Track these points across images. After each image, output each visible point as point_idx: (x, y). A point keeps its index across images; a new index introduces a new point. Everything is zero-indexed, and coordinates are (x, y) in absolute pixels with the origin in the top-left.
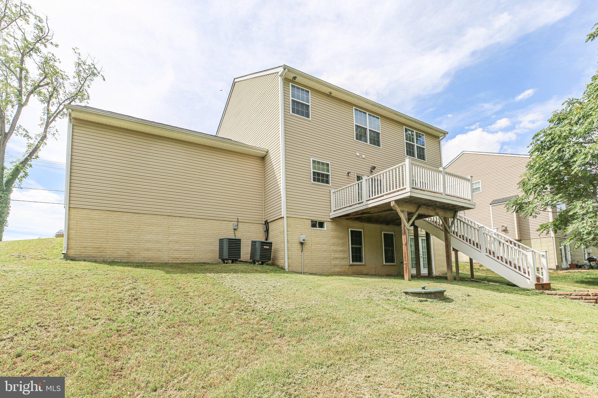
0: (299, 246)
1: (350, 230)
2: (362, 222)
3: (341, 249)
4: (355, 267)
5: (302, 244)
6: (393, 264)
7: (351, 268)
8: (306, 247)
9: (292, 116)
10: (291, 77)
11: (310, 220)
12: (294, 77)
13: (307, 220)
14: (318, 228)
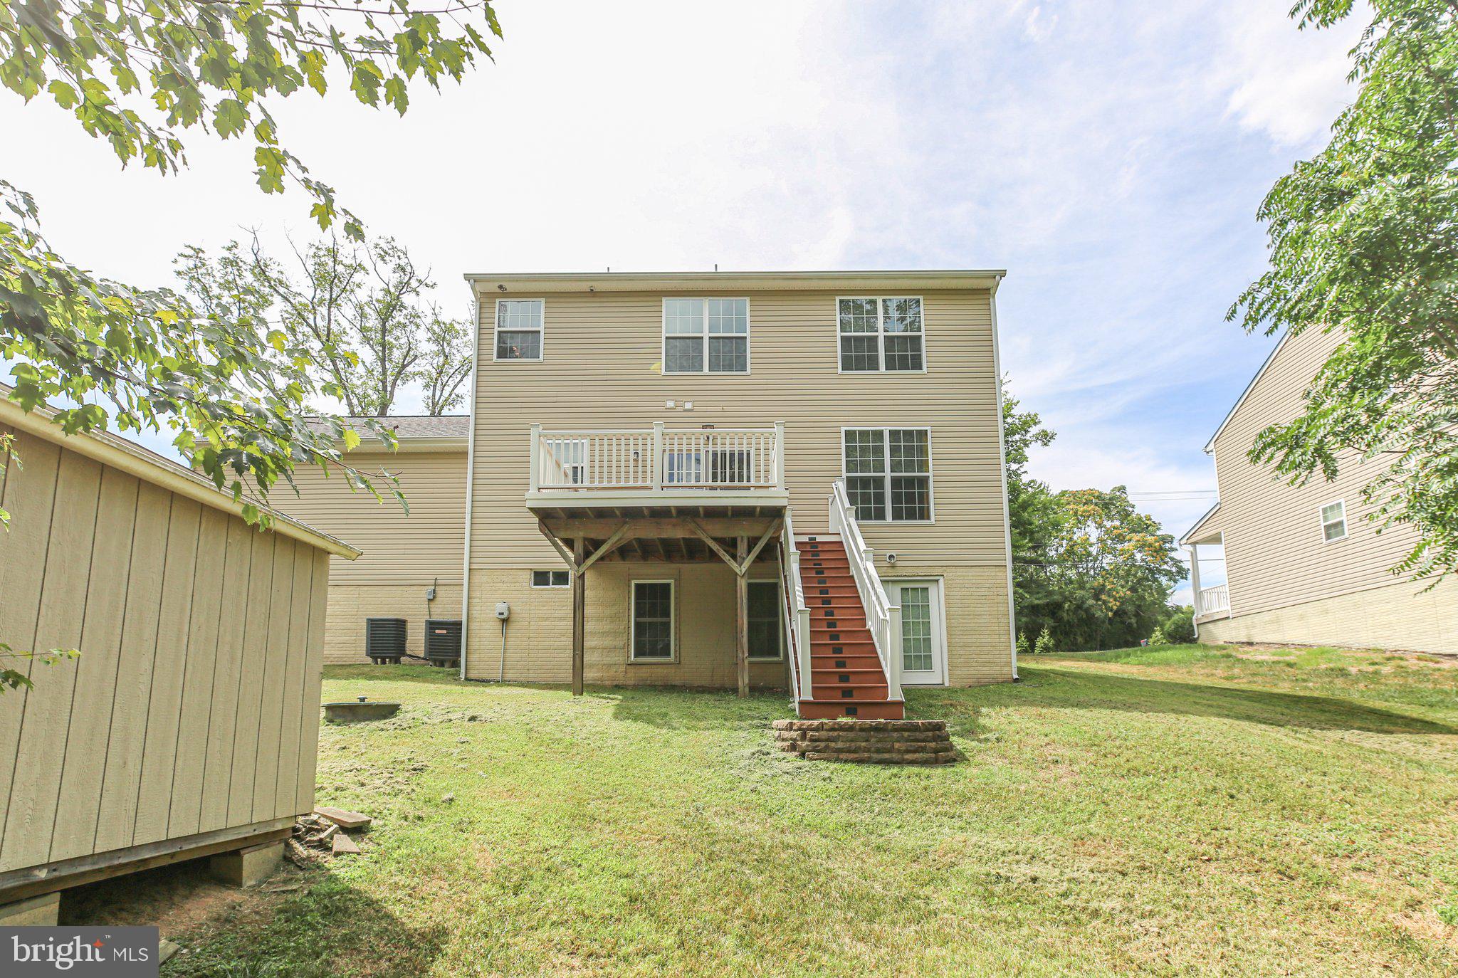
0: (497, 626)
1: (633, 583)
2: (672, 562)
3: (607, 627)
4: (646, 670)
5: (505, 622)
6: (775, 659)
7: (631, 670)
8: (513, 629)
9: (496, 364)
10: (494, 287)
11: (529, 572)
12: (500, 287)
13: (520, 572)
14: (551, 586)
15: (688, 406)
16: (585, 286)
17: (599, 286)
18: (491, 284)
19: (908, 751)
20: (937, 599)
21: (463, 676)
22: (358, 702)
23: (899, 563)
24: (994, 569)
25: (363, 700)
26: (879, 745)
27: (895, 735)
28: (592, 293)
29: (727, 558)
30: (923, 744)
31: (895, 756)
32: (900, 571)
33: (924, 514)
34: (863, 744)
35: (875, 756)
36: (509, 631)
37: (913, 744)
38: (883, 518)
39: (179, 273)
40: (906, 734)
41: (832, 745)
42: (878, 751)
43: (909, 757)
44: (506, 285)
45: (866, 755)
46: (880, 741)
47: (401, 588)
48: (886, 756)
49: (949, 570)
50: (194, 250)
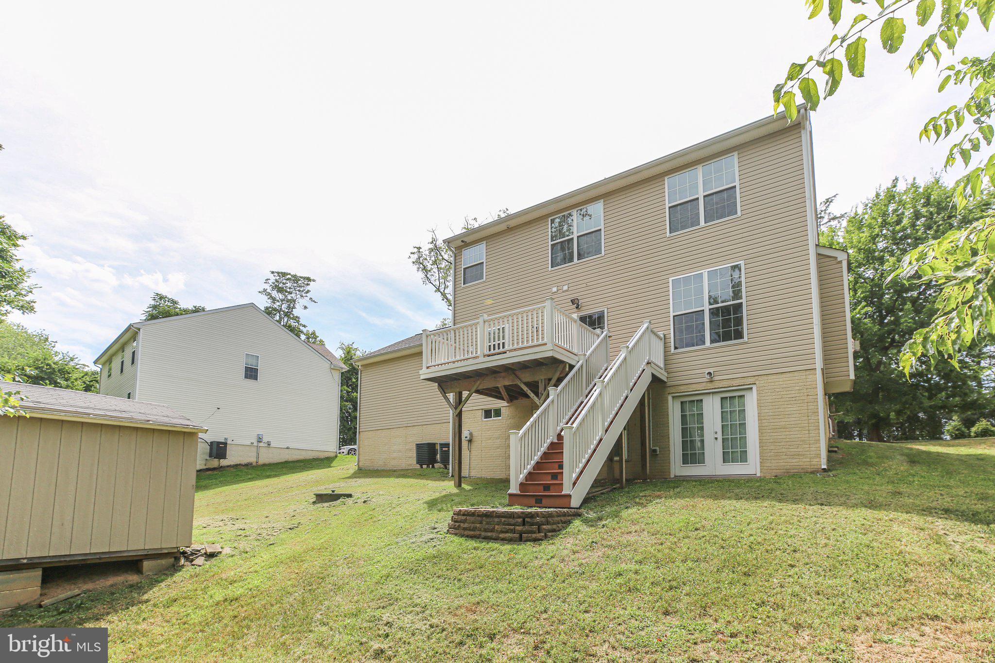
5: (469, 441)
9: (464, 288)
10: (459, 243)
11: (481, 411)
12: (462, 241)
13: (477, 412)
14: (493, 418)
15: (565, 288)
16: (503, 227)
17: (512, 223)
18: (456, 242)
19: (502, 532)
20: (751, 402)
21: (450, 475)
22: (331, 492)
23: (716, 378)
24: (804, 373)
25: (333, 491)
26: (487, 527)
27: (496, 520)
28: (510, 229)
29: (532, 395)
30: (512, 527)
31: (494, 535)
32: (717, 385)
33: (739, 335)
34: (478, 525)
35: (483, 534)
36: (472, 447)
37: (507, 527)
38: (704, 343)
39: (414, 263)
40: (503, 520)
41: (462, 525)
42: (486, 530)
43: (502, 536)
44: (465, 239)
45: (478, 533)
46: (488, 523)
47: (439, 425)
48: (489, 534)
49: (760, 378)
50: (417, 248)
